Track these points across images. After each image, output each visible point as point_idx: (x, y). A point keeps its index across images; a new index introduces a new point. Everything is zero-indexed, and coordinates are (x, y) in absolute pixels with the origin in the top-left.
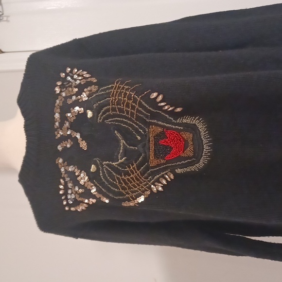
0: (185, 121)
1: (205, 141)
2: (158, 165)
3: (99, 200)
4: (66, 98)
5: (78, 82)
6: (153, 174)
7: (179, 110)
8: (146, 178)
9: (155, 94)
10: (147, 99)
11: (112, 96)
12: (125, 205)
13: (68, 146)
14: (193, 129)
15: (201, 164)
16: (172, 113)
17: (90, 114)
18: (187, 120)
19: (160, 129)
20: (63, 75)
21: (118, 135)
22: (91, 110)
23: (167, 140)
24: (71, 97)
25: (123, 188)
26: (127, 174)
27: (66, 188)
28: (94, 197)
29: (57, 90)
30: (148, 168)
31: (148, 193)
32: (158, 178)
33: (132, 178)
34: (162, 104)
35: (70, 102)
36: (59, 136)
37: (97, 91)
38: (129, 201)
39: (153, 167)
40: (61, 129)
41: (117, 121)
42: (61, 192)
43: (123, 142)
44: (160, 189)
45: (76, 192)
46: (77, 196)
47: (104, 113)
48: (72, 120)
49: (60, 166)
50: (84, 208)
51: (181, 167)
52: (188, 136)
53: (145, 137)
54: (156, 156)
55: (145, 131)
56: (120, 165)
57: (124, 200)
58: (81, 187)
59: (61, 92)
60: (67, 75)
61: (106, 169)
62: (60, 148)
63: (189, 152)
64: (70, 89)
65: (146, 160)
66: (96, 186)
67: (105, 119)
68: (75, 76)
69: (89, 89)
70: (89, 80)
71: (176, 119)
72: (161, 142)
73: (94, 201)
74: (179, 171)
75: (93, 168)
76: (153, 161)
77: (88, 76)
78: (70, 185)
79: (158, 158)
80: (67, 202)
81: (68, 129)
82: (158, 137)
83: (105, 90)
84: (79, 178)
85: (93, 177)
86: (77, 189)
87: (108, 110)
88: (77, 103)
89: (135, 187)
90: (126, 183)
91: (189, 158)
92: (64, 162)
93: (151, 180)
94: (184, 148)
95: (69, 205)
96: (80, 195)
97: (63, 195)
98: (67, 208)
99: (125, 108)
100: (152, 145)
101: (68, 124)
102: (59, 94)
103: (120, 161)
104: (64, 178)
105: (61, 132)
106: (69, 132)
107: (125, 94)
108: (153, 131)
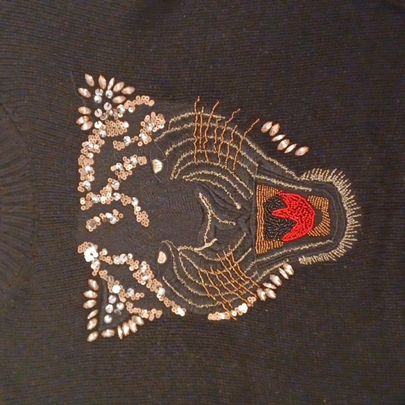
0: (313, 177)
1: (349, 211)
2: (270, 252)
3: (167, 311)
4: (109, 140)
6: (261, 267)
8: (249, 274)
11: (197, 134)
12: (214, 319)
13: (114, 221)
14: (327, 190)
15: (340, 251)
17: (158, 166)
18: (318, 176)
19: (274, 192)
21: (204, 201)
22: (160, 159)
23: (285, 210)
24: (120, 138)
25: (213, 291)
26: (218, 266)
28: (160, 305)
30: (253, 256)
31: (253, 299)
32: (268, 276)
33: (226, 274)
35: (118, 146)
36: (89, 204)
38: (222, 311)
39: (260, 256)
40: (98, 193)
41: (204, 176)
42: (89, 305)
43: (211, 212)
45: (129, 299)
46: (129, 306)
47: (182, 163)
48: (124, 177)
50: (135, 327)
51: (306, 253)
52: (323, 204)
53: (249, 204)
54: (268, 236)
55: (247, 192)
56: (206, 251)
57: (213, 310)
58: (139, 288)
61: (184, 259)
62: (91, 226)
63: (323, 228)
65: (251, 241)
66: (165, 286)
67: (183, 173)
71: (299, 175)
72: (276, 213)
73: (159, 313)
74: (303, 260)
75: (162, 258)
76: (262, 245)
78: (114, 287)
79: (271, 239)
80: (100, 322)
81: (113, 191)
82: (271, 204)
83: (178, 123)
84: (136, 275)
85: (158, 271)
86: (131, 293)
87: (190, 157)
88: (132, 150)
89: (232, 289)
90: (216, 282)
91: (323, 238)
92: (98, 251)
93: (257, 277)
94: (316, 224)
95: (100, 327)
96: (137, 304)
97: (90, 310)
98: (92, 337)
99: (220, 154)
100: (260, 217)
101: (117, 185)
102: (90, 132)
103: (207, 245)
104: (97, 278)
105: (95, 199)
106: (118, 197)
107: (220, 131)
108: (263, 195)
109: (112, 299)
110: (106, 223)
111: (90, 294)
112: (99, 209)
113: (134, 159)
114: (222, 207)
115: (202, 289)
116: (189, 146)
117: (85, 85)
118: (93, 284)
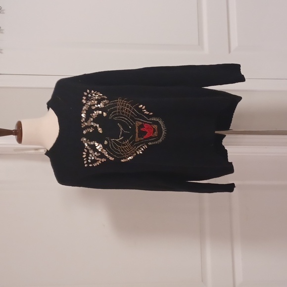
0: (153, 119)
1: (163, 129)
2: (140, 141)
3: (108, 159)
4: (91, 106)
5: (96, 98)
6: (137, 145)
7: (151, 114)
9: (141, 106)
10: (137, 108)
12: (123, 161)
13: (91, 131)
14: (157, 123)
15: (161, 140)
16: (148, 116)
17: (105, 114)
18: (154, 119)
19: (141, 123)
20: (85, 94)
21: (120, 125)
23: (144, 128)
24: (94, 105)
25: (122, 152)
26: (124, 145)
27: (88, 154)
28: (105, 157)
29: (84, 101)
30: (134, 142)
31: (135, 154)
32: (139, 148)
33: (126, 147)
34: (145, 110)
35: (93, 108)
36: (84, 125)
37: (109, 103)
38: (125, 158)
39: (137, 142)
40: (86, 122)
41: (120, 118)
42: (84, 156)
43: (122, 129)
44: (141, 153)
45: (95, 155)
46: (95, 157)
47: (113, 114)
48: (94, 117)
49: (84, 142)
50: (98, 164)
51: (151, 142)
52: (155, 127)
53: (134, 127)
54: (139, 137)
55: (133, 124)
56: (120, 141)
57: (122, 159)
58: (98, 152)
59: (87, 102)
60: (88, 94)
61: (113, 143)
62: (84, 132)
63: (156, 134)
64: (93, 101)
65: (134, 138)
66: (107, 151)
67: (113, 117)
68: (94, 95)
69: (104, 102)
70: (102, 97)
71: (149, 118)
72: (142, 129)
73: (105, 160)
74: (150, 144)
75: (106, 142)
76: (137, 139)
77: (101, 95)
78: (91, 152)
80: (88, 162)
81: (91, 122)
82: (140, 127)
83: (113, 103)
84: (97, 148)
85: (105, 147)
86: (96, 153)
87: (116, 113)
88: (98, 109)
89: (128, 152)
90: (123, 150)
91: (155, 137)
92: (87, 140)
93: (136, 148)
94: (154, 133)
95: (88, 163)
96: (98, 157)
97: (85, 158)
98: (86, 165)
99: (125, 112)
100: (137, 131)
101: (92, 119)
102: (85, 104)
103: (120, 139)
104: (87, 149)
105: (86, 124)
106: (92, 124)
107: (125, 105)
108: (138, 124)
109: (91, 155)
110: (89, 132)
111: (84, 153)
112: (87, 127)
113: (98, 112)
114: (125, 126)
115: (118, 152)
116: (116, 109)
117: (87, 92)
118: (86, 150)
